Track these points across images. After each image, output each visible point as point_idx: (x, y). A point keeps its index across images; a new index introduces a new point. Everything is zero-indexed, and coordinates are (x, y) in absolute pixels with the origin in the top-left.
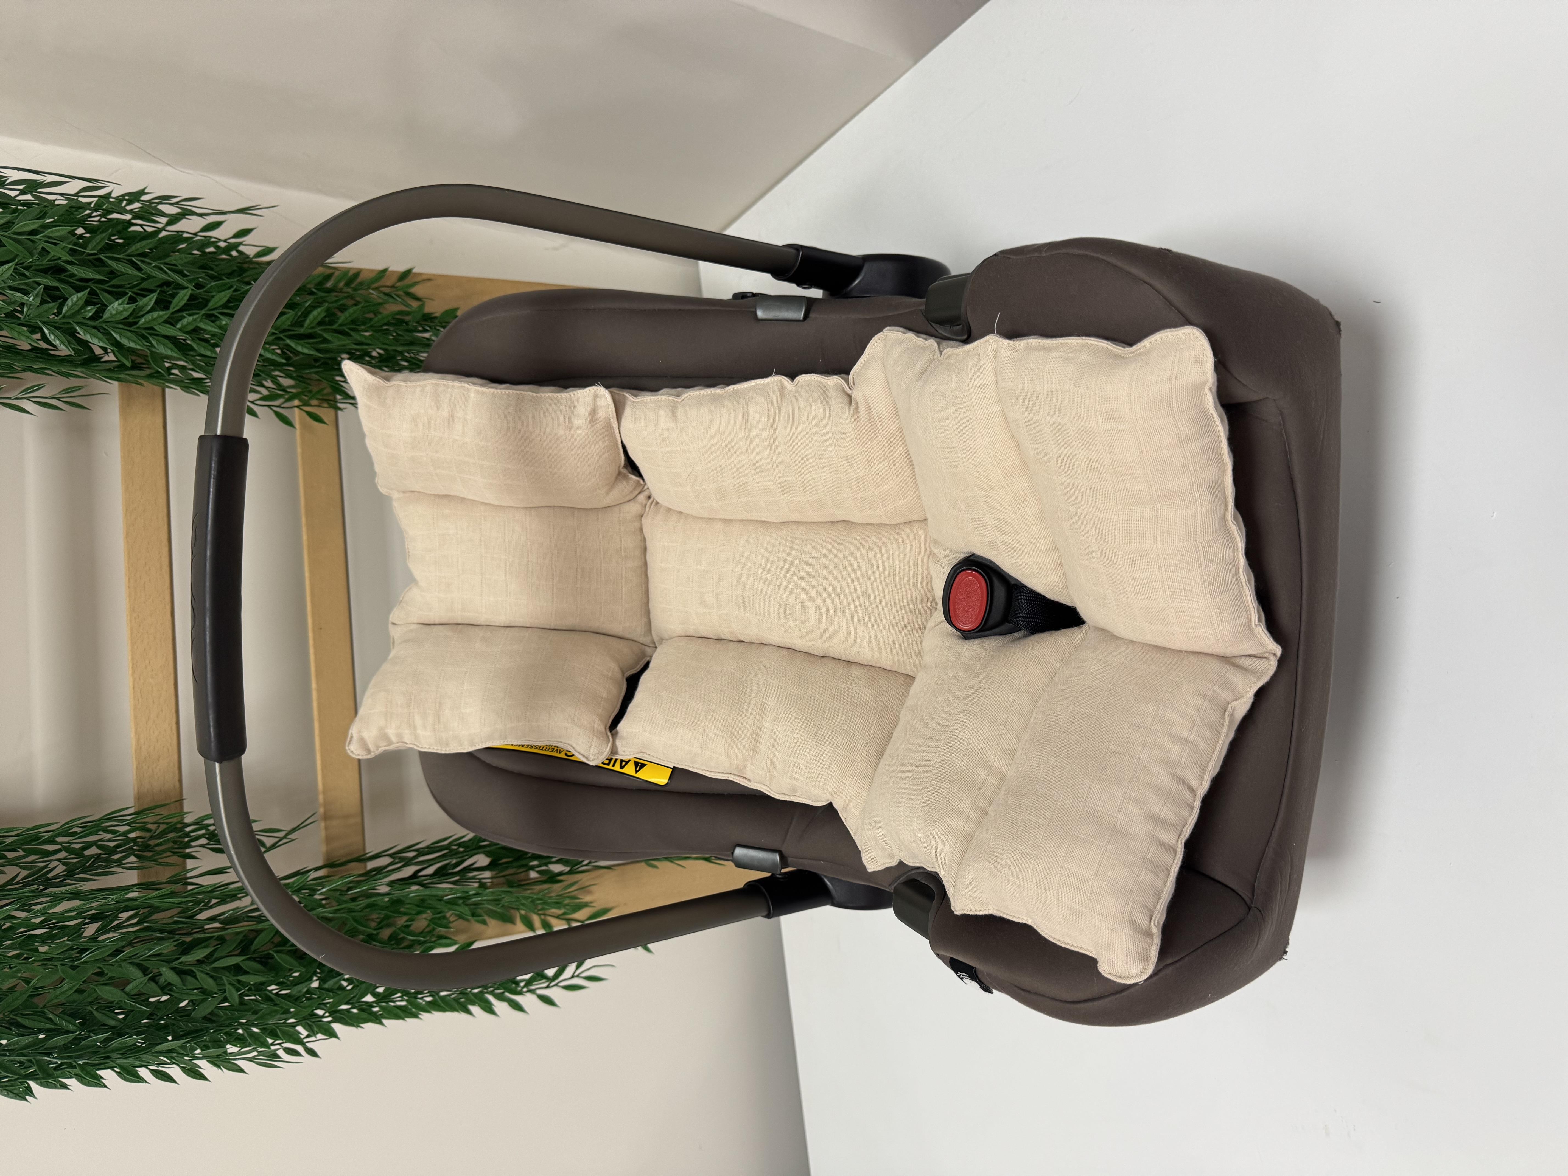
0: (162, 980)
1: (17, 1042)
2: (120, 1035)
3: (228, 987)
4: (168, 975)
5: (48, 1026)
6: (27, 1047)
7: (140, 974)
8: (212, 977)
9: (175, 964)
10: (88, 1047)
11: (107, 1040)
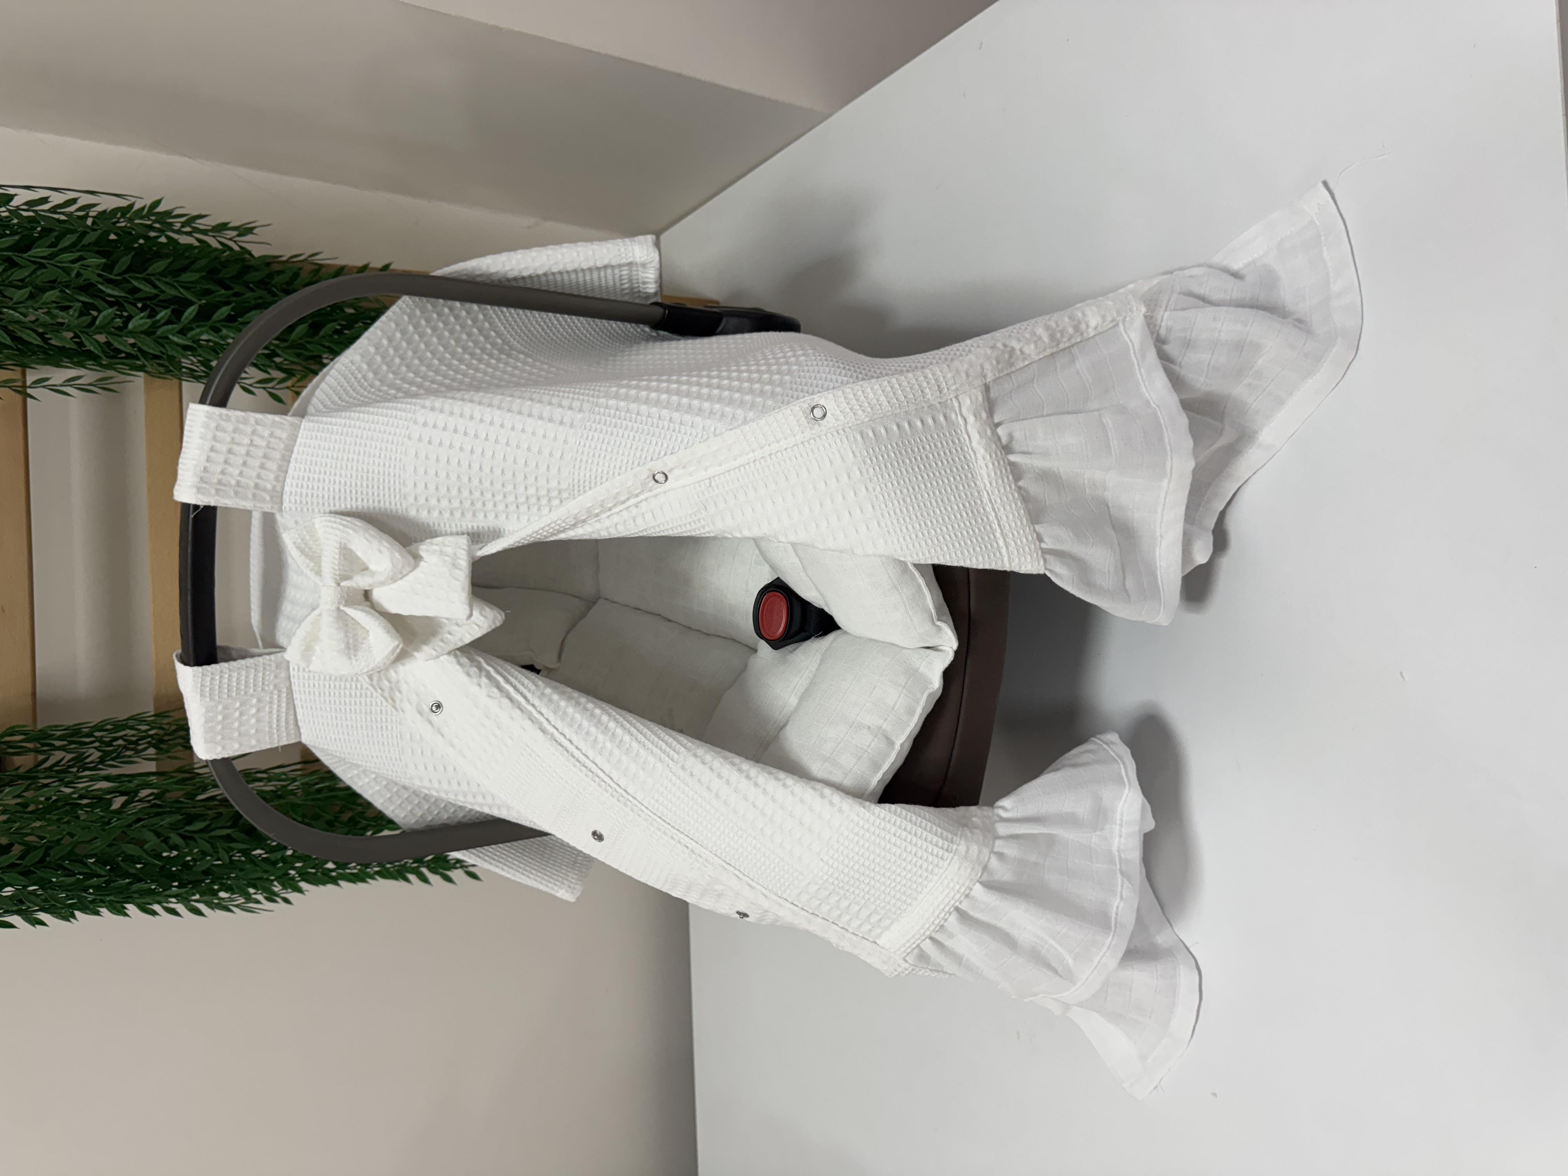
0: (171, 842)
1: (63, 881)
2: (140, 880)
3: (220, 850)
4: (175, 839)
5: (86, 871)
6: (70, 885)
7: (155, 838)
8: (208, 842)
9: (181, 831)
10: (115, 888)
11: (130, 884)
